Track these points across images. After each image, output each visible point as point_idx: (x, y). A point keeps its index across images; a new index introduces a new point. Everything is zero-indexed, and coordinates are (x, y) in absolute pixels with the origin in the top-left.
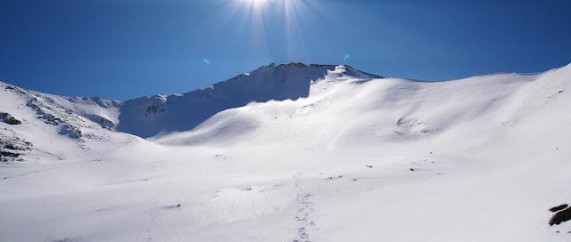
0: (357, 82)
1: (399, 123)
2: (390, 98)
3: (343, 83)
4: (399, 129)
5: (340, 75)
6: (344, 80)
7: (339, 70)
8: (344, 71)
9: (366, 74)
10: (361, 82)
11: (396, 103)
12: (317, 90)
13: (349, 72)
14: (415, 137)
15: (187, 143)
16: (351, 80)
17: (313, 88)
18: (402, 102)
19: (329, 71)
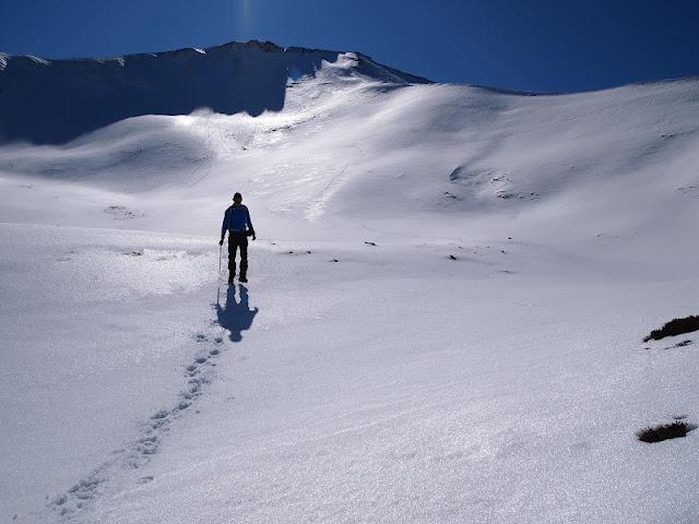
0: (378, 89)
1: (455, 175)
2: (440, 124)
3: (351, 90)
4: (452, 188)
5: (347, 72)
6: (354, 83)
7: (344, 62)
8: (355, 64)
9: (397, 72)
10: (387, 90)
11: (455, 136)
12: (299, 100)
13: (365, 68)
14: (484, 206)
15: (50, 172)
16: (366, 83)
17: (292, 94)
18: (465, 134)
19: (326, 64)
